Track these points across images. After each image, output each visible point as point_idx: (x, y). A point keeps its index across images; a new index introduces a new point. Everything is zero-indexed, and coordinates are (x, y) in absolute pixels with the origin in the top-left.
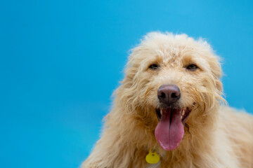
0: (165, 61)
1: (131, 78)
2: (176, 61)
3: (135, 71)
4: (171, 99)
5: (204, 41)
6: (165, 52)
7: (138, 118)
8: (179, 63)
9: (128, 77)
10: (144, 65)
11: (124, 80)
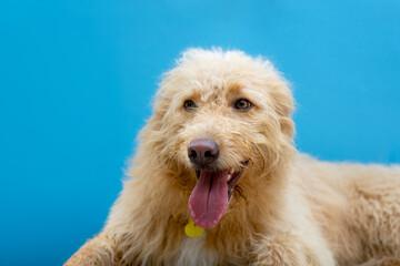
0: (204, 98)
1: (161, 115)
2: (219, 98)
3: (166, 107)
4: (205, 159)
5: (265, 60)
6: (205, 83)
7: (171, 175)
8: (223, 100)
9: (158, 114)
10: (177, 102)
11: (152, 118)
